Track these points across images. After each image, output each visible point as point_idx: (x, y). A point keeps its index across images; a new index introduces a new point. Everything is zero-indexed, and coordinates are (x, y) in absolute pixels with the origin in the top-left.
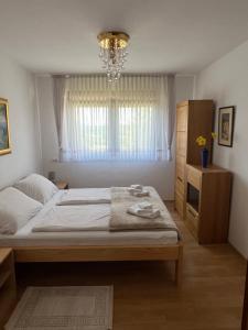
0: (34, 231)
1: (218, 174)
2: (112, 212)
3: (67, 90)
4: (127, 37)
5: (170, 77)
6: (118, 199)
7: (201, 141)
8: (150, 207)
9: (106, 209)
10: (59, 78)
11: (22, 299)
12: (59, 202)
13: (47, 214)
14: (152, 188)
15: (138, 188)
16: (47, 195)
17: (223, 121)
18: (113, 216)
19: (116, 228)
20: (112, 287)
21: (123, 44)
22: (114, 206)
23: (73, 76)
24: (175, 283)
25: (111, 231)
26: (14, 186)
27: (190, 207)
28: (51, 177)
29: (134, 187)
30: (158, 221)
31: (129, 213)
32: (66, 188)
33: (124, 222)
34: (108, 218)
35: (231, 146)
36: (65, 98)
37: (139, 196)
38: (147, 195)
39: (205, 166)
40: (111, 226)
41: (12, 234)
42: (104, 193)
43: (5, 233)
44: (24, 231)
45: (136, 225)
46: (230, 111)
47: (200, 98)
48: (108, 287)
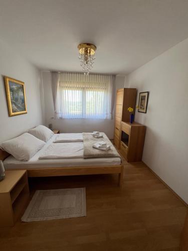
0: (40, 159)
1: (139, 127)
2: (85, 147)
3: (59, 80)
4: (95, 48)
5: (114, 76)
6: (87, 140)
7: (130, 110)
8: (105, 145)
9: (81, 145)
10: (54, 73)
11: (33, 198)
12: (55, 141)
13: (48, 148)
14: (104, 133)
15: (97, 133)
16: (47, 137)
17: (142, 100)
18: (85, 149)
19: (88, 156)
20: (85, 189)
21: (93, 52)
22: (85, 143)
23: (63, 72)
24: (118, 185)
25: (85, 158)
26: (29, 132)
27: (122, 143)
28: (50, 127)
29: (95, 133)
30: (110, 152)
31: (94, 148)
32: (58, 133)
33: (92, 153)
34: (83, 151)
35: (146, 113)
36: (58, 85)
37: (98, 138)
38: (102, 137)
39: (132, 123)
40: (85, 155)
41: (27, 161)
42: (79, 136)
43: (22, 160)
44: (34, 159)
45: (99, 155)
46: (146, 94)
47: (129, 87)
48: (82, 189)
